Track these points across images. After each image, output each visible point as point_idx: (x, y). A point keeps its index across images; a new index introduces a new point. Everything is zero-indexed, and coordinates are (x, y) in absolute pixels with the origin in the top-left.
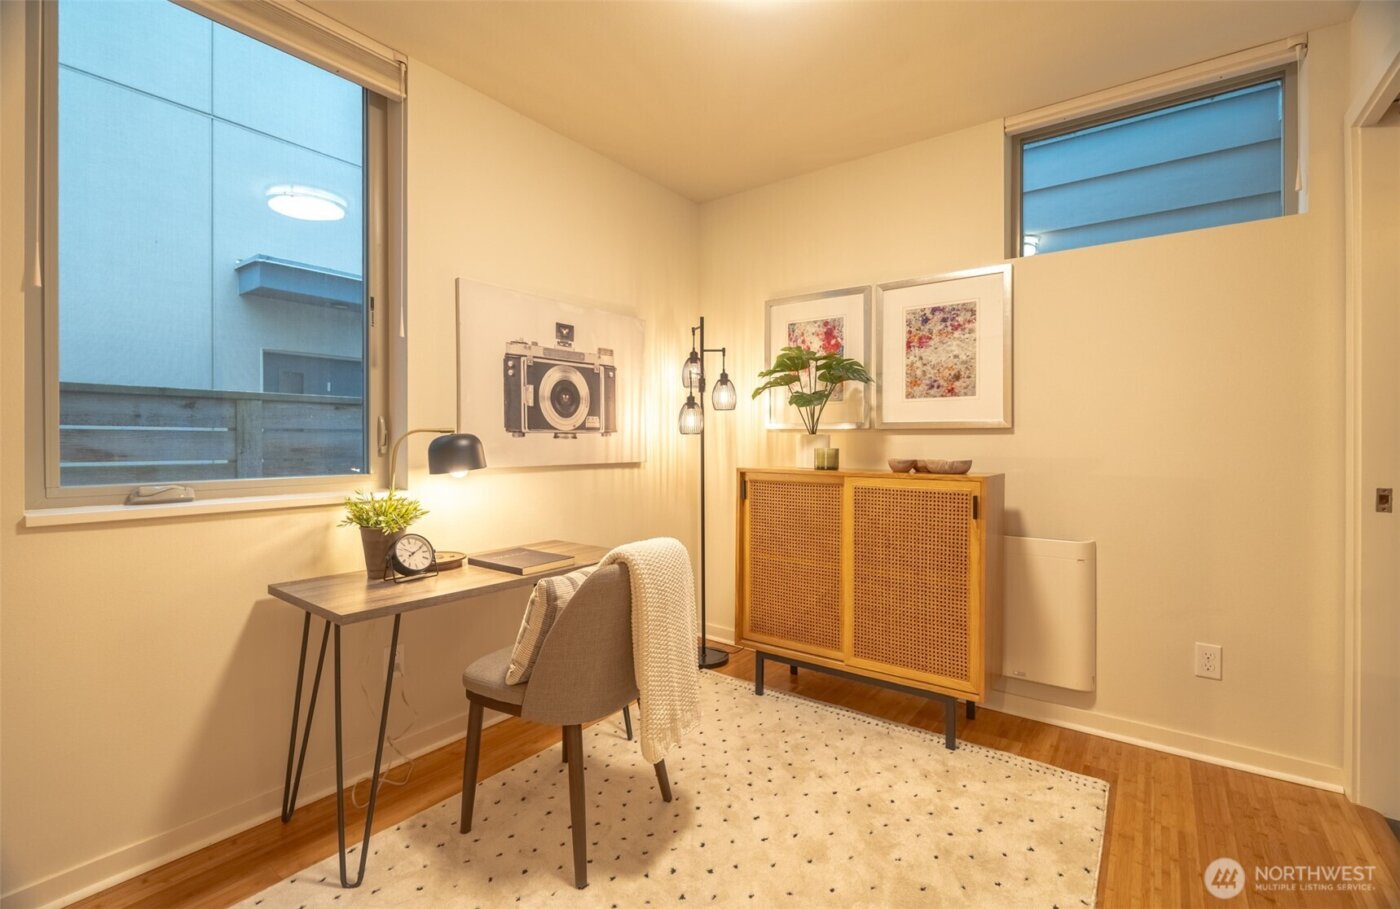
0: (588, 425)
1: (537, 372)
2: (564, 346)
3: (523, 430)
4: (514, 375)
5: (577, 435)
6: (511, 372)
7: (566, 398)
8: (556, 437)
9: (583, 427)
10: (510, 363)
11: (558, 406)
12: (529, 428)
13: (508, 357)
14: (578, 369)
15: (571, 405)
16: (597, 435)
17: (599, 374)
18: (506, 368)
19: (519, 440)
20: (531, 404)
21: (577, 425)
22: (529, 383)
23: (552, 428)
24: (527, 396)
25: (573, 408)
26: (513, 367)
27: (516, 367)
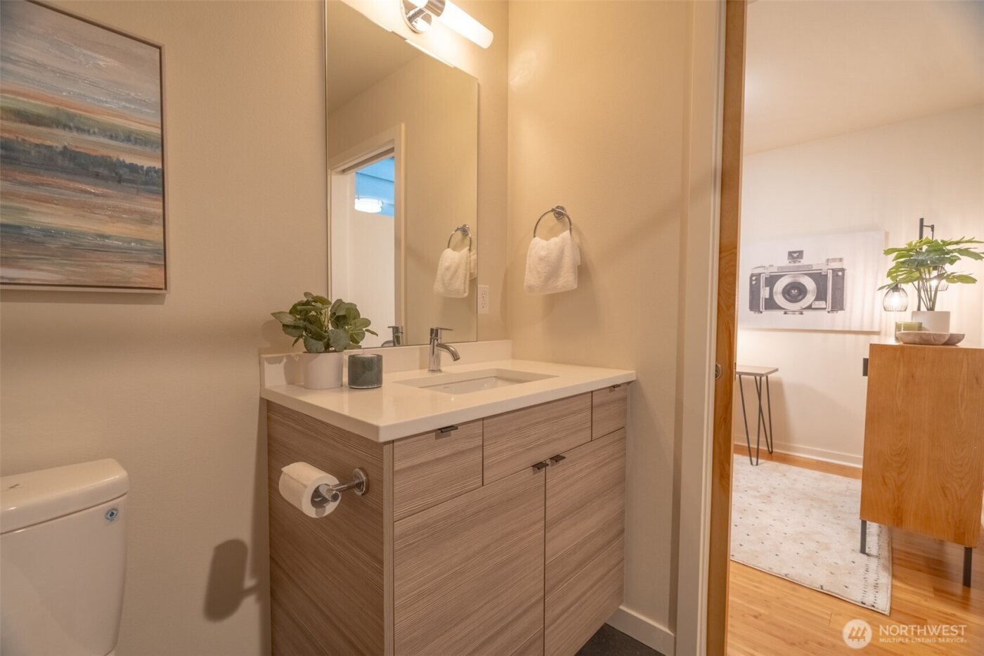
0: (813, 307)
1: (772, 281)
2: (795, 263)
3: (761, 310)
4: (756, 284)
5: (804, 313)
6: (754, 282)
7: (794, 292)
8: (785, 313)
9: (810, 308)
10: (754, 278)
11: (787, 297)
12: (766, 309)
13: (752, 275)
14: (806, 274)
15: (800, 295)
16: (825, 313)
17: (827, 275)
18: (751, 280)
19: (758, 315)
20: (767, 296)
21: (804, 307)
22: (766, 286)
23: (781, 308)
24: (765, 293)
25: (800, 297)
26: (756, 280)
27: (758, 280)
